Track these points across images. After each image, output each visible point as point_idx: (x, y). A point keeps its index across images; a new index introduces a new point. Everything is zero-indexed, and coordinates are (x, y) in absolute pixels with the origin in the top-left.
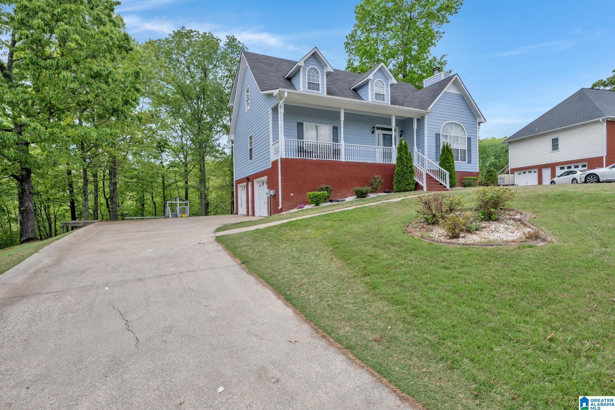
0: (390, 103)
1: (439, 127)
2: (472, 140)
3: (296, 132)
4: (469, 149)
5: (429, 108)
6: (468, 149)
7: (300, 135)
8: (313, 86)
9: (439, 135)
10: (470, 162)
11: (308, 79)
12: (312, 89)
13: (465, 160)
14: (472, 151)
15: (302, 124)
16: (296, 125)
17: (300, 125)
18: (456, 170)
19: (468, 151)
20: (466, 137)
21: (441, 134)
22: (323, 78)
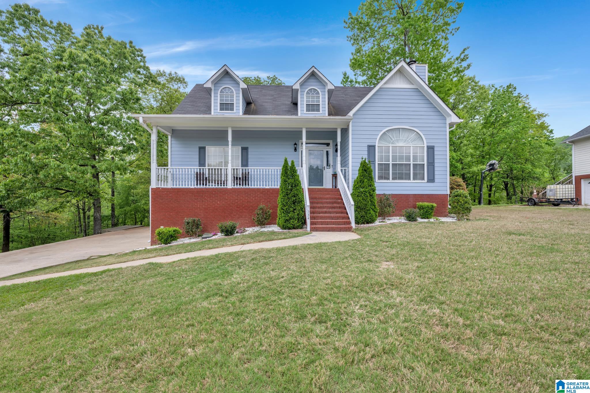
0: (327, 115)
1: (374, 137)
2: (436, 149)
3: (198, 157)
4: (431, 161)
5: (351, 114)
6: (428, 162)
7: (202, 162)
8: (226, 106)
9: (374, 146)
10: (431, 180)
11: (221, 100)
12: (226, 110)
13: (423, 179)
14: (436, 165)
15: (204, 148)
16: (198, 150)
17: (202, 151)
18: (377, 192)
19: (428, 166)
20: (425, 146)
21: (377, 145)
22: (238, 97)
